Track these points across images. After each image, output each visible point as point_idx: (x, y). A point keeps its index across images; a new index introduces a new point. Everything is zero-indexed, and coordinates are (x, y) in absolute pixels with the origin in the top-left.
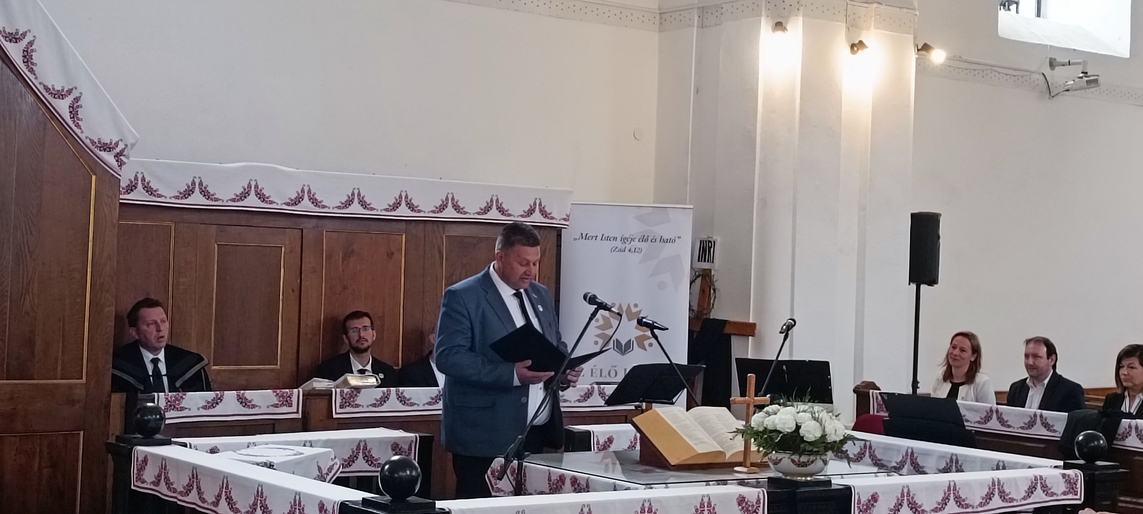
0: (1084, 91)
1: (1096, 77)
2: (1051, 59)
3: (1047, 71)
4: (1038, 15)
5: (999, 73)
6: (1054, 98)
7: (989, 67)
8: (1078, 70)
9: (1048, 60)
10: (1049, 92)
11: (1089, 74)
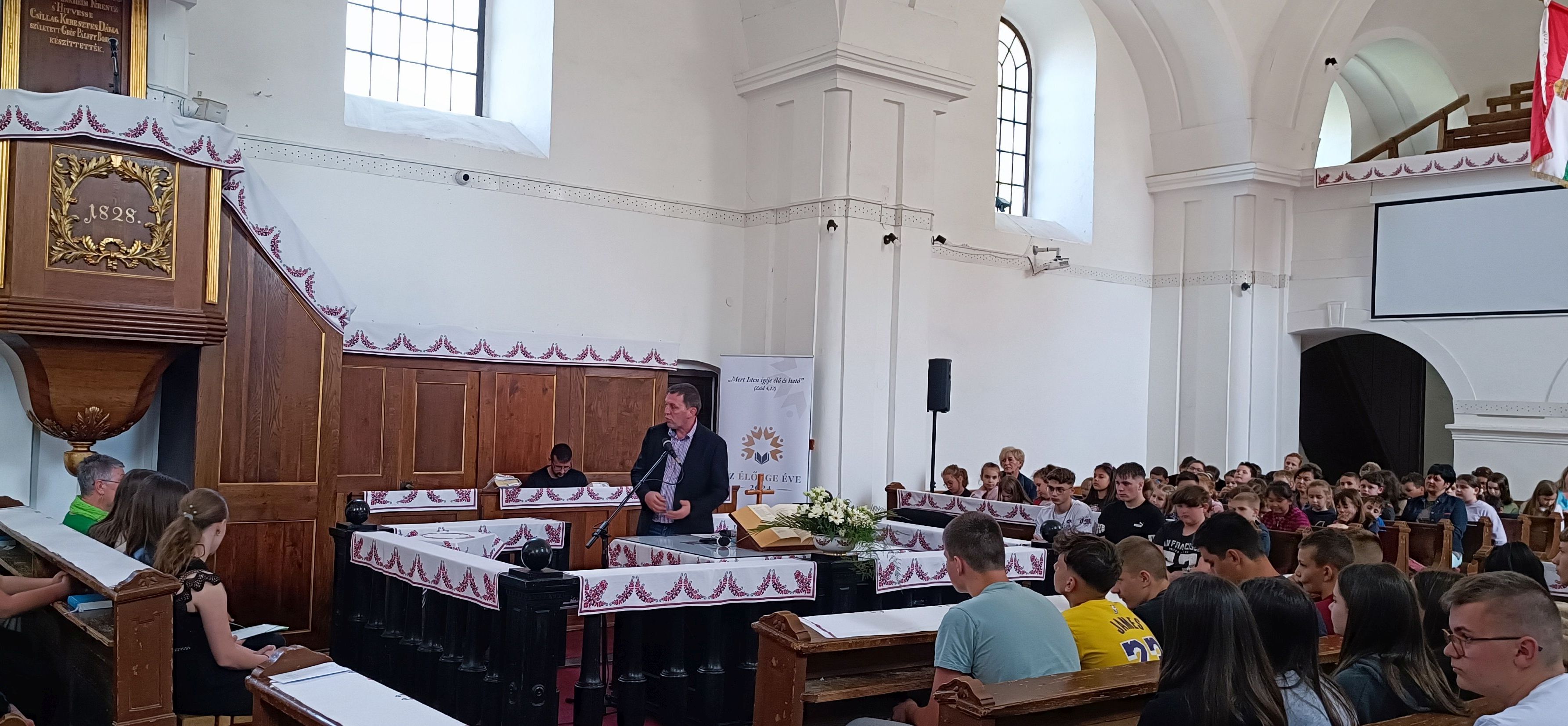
0: (1058, 270)
1: (1066, 260)
2: (1034, 246)
3: (1032, 256)
4: (1025, 214)
5: (996, 257)
6: (1037, 275)
7: (989, 253)
8: (1054, 254)
9: (1032, 248)
10: (1033, 270)
11: (1062, 258)
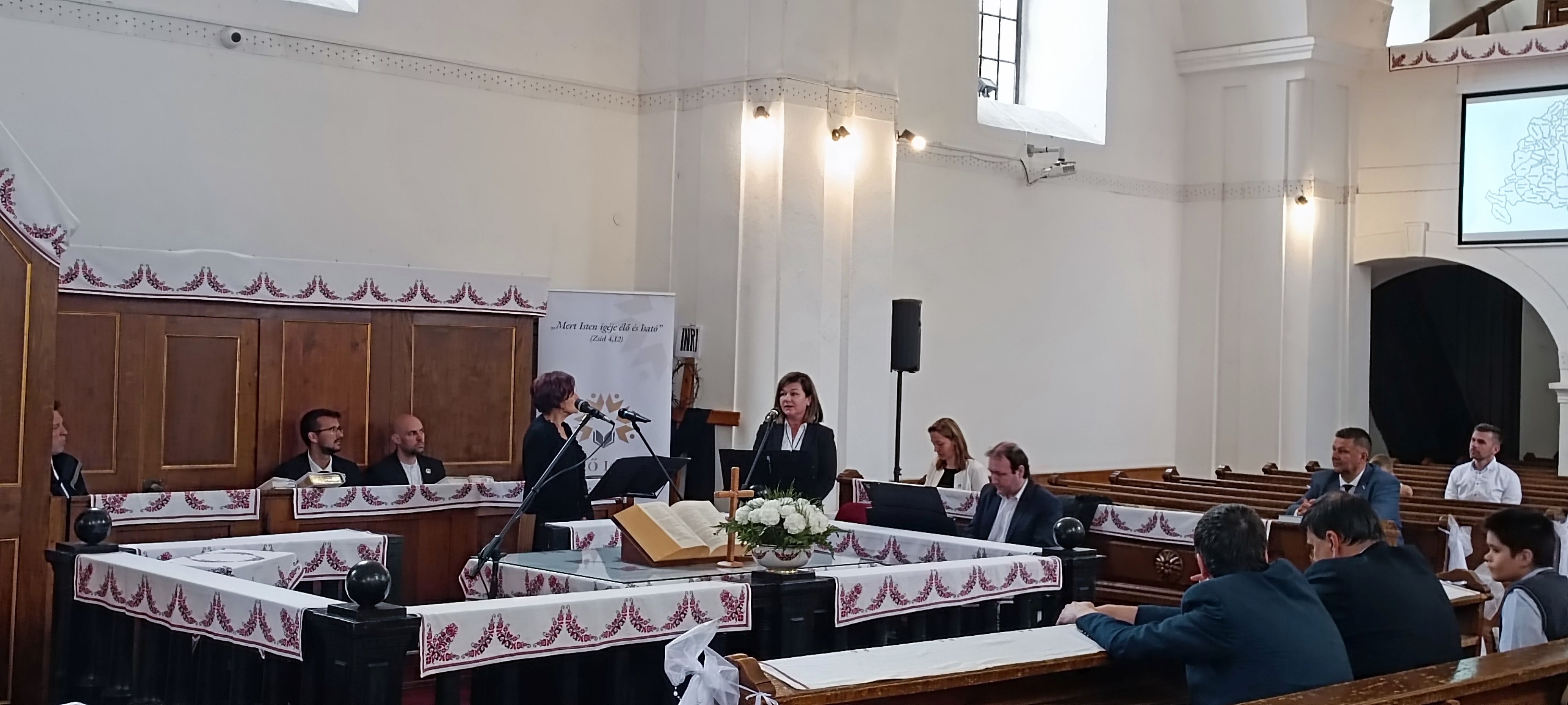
0: (1061, 177)
1: (1072, 164)
2: (1028, 145)
3: (1025, 158)
4: (1017, 101)
5: (978, 160)
6: (1034, 184)
7: (969, 154)
8: (1054, 158)
9: (1026, 147)
10: (1028, 179)
11: (1066, 161)
